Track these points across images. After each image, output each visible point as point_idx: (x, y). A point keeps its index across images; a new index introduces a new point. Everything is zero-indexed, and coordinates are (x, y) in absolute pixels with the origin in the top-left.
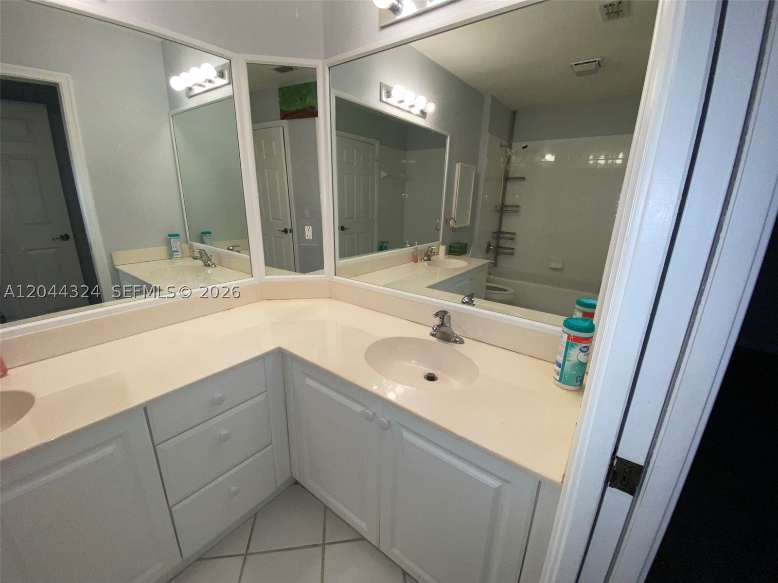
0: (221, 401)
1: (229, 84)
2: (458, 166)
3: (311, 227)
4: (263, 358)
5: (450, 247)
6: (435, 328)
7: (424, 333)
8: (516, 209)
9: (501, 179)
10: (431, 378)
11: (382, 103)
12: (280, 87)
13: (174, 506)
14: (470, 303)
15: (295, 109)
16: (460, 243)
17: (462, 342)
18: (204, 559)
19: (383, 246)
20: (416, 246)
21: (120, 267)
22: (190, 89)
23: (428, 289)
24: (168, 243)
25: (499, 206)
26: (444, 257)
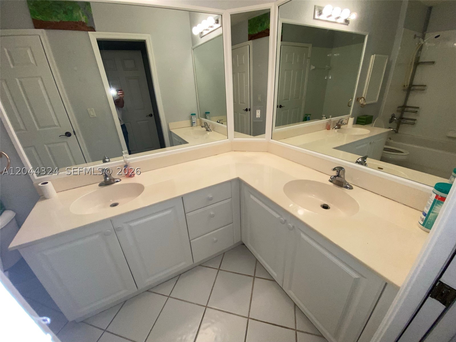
0: (211, 199)
1: (221, 26)
2: (373, 57)
3: (260, 110)
4: (230, 181)
5: (358, 118)
6: (332, 178)
7: (325, 179)
8: (423, 88)
9: (411, 64)
10: (325, 207)
11: (315, 20)
12: (248, 19)
13: (192, 240)
14: (363, 163)
15: (257, 32)
16: (367, 116)
17: (351, 188)
18: (202, 266)
19: (307, 117)
20: (330, 118)
21: (173, 131)
22: (202, 33)
23: (334, 149)
24: (191, 119)
25: (407, 86)
26: (352, 126)
